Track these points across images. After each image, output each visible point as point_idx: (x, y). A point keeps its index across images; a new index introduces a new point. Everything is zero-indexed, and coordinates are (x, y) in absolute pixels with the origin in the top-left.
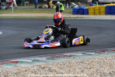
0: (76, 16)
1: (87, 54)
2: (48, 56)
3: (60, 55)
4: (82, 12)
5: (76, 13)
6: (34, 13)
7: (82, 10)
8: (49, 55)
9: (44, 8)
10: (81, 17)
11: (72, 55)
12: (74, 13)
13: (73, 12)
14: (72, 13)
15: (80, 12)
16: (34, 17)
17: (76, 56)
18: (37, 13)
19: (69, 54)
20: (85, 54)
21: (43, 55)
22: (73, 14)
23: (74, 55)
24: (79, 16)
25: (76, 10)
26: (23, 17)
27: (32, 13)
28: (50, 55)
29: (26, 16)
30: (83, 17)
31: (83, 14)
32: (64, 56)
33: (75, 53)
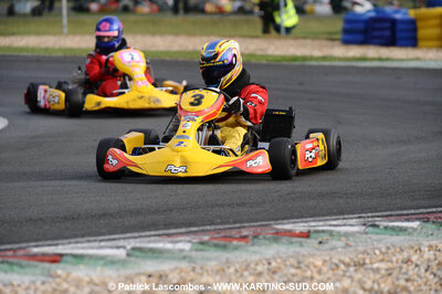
0: (355, 51)
1: (386, 228)
2: (203, 231)
3: (259, 230)
4: (388, 33)
5: (360, 37)
6: (162, 34)
7: (387, 25)
8: (209, 228)
9: (211, 13)
10: (380, 59)
11: (316, 232)
12: (348, 37)
13: (346, 31)
14: (340, 36)
15: (376, 33)
16: (162, 52)
17: (331, 233)
18: (177, 34)
19: (300, 227)
20: (374, 226)
21: (183, 230)
22: (346, 42)
23: (323, 231)
24: (372, 52)
25: (361, 26)
27: (154, 34)
28: (213, 227)
30: (388, 59)
31: (391, 42)
32: (277, 233)
33: (328, 223)
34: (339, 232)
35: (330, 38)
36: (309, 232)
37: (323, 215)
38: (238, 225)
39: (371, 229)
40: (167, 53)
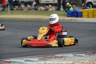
0: (70, 18)
1: (78, 55)
2: (40, 56)
3: (52, 56)
4: (76, 15)
5: (71, 15)
6: (29, 15)
7: (76, 13)
8: (41, 56)
9: (39, 10)
10: (75, 20)
11: (63, 56)
13: (68, 14)
14: (66, 15)
15: (74, 15)
16: (29, 19)
17: (67, 57)
18: (32, 15)
19: (60, 55)
20: (76, 55)
21: (36, 56)
22: (68, 16)
23: (65, 56)
24: (73, 18)
25: (71, 13)
27: (27, 15)
28: (42, 56)
29: (22, 17)
30: (77, 20)
32: (55, 57)
33: (66, 54)
34: (68, 57)
35: (64, 15)
36: (62, 56)
37: (65, 53)
38: (47, 55)
39: (75, 56)
40: (31, 19)
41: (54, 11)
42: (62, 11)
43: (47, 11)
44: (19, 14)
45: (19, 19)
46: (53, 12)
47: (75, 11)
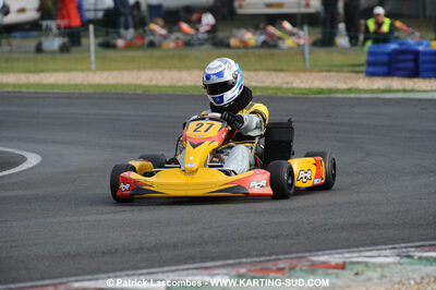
0: (380, 83)
1: (420, 258)
2: (240, 263)
3: (295, 262)
4: (411, 65)
5: (385, 69)
6: (189, 69)
7: (411, 57)
8: (244, 260)
9: (236, 48)
10: (405, 91)
11: (351, 263)
12: (372, 69)
13: (369, 64)
14: (364, 69)
15: (401, 65)
16: (189, 87)
17: (366, 264)
19: (335, 258)
20: (408, 256)
21: (219, 263)
22: (371, 74)
23: (358, 263)
24: (396, 83)
25: (385, 58)
26: (140, 86)
27: (180, 69)
28: (248, 260)
29: (154, 82)
30: (412, 91)
31: (415, 74)
32: (313, 265)
33: (363, 254)
34: (373, 264)
35: (354, 69)
36: (345, 263)
37: (357, 247)
38: (273, 257)
39: (405, 260)
41: (307, 50)
42: (343, 50)
43: (273, 51)
44: (139, 68)
45: (139, 91)
46: (303, 54)
47: (404, 47)
